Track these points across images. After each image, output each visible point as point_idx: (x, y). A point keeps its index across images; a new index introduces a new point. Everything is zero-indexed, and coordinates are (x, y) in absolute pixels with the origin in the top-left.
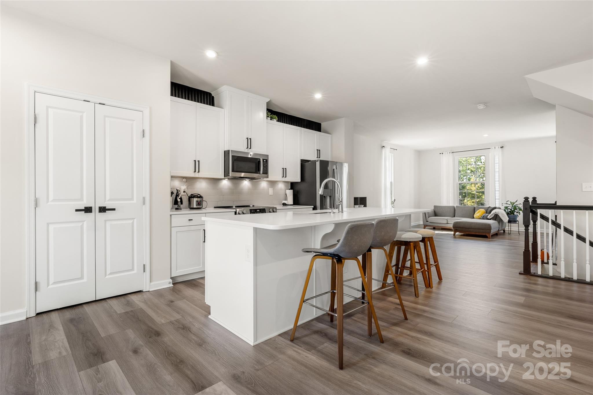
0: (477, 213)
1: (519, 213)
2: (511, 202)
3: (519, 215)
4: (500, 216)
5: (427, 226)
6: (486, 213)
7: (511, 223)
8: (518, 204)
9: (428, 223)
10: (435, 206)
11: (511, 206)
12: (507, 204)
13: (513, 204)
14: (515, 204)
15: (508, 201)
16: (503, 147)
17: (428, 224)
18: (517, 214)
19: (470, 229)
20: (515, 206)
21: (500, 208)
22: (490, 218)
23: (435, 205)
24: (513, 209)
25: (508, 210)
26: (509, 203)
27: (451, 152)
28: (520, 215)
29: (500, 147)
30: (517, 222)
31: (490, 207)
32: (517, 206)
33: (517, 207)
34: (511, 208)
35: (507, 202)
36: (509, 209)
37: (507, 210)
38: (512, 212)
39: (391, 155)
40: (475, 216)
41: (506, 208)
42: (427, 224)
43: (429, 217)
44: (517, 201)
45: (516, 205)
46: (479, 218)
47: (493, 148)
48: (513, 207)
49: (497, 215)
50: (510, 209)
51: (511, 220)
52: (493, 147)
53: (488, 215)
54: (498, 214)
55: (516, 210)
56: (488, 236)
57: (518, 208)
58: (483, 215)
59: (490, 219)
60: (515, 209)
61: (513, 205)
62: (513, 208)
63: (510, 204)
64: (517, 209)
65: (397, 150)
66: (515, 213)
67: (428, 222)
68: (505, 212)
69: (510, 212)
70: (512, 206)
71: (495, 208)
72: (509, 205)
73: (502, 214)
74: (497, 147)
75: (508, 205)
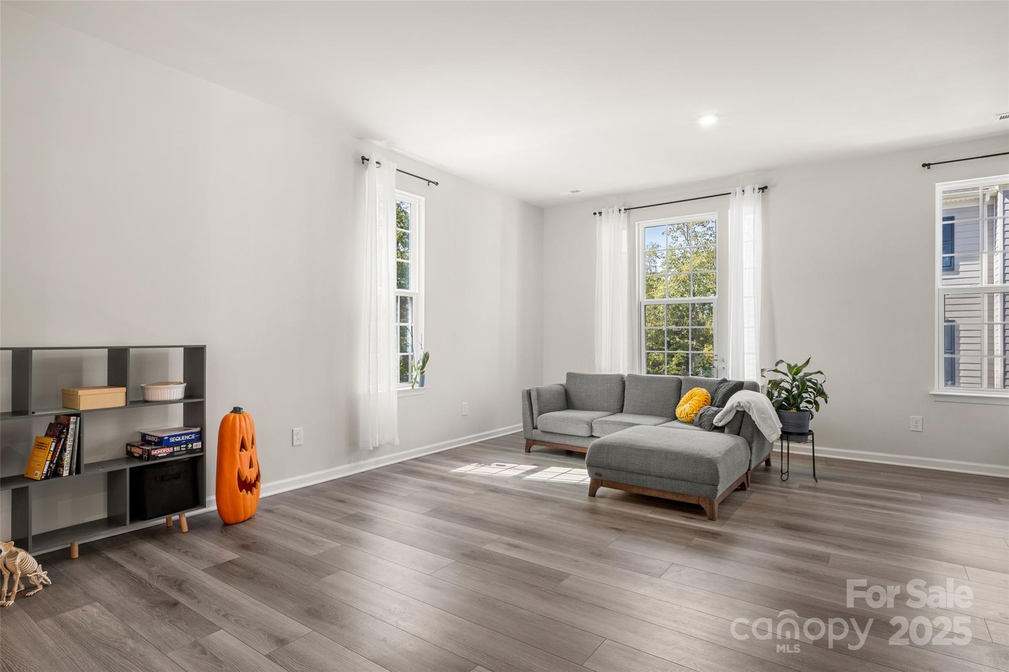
0: (686, 402)
1: (816, 403)
2: (789, 365)
3: (813, 410)
4: (753, 418)
5: (535, 442)
6: (711, 405)
7: (788, 441)
8: (811, 374)
9: (537, 435)
10: (570, 376)
11: (789, 379)
12: (776, 371)
13: (796, 374)
14: (801, 374)
15: (782, 361)
16: (766, 187)
17: (537, 438)
18: (810, 406)
19: (642, 478)
20: (803, 382)
21: (754, 387)
22: (720, 424)
23: (568, 372)
24: (795, 389)
25: (779, 394)
26: (783, 367)
27: (623, 209)
28: (817, 410)
29: (756, 190)
30: (810, 437)
31: (725, 381)
32: (810, 381)
33: (808, 383)
34: (788, 386)
35: (777, 364)
36: (784, 392)
37: (776, 394)
38: (792, 401)
39: (419, 200)
40: (678, 411)
41: (775, 384)
42: (534, 438)
43: (540, 413)
44: (808, 362)
45: (806, 375)
46: (689, 419)
47: (739, 190)
48: (797, 383)
49: (744, 412)
50: (787, 390)
51: (791, 430)
52: (737, 189)
53: (717, 413)
54: (747, 411)
55: (804, 395)
56: (707, 510)
57: (811, 387)
58: (701, 412)
59: (721, 429)
60: (803, 388)
61: (797, 377)
62: (797, 387)
63: (787, 371)
64: (810, 390)
65: (437, 184)
66: (803, 405)
67: (537, 429)
68: (771, 400)
69: (786, 399)
70: (794, 380)
71: (739, 386)
72: (784, 377)
73: (762, 412)
74: (748, 189)
75: (779, 377)
